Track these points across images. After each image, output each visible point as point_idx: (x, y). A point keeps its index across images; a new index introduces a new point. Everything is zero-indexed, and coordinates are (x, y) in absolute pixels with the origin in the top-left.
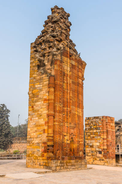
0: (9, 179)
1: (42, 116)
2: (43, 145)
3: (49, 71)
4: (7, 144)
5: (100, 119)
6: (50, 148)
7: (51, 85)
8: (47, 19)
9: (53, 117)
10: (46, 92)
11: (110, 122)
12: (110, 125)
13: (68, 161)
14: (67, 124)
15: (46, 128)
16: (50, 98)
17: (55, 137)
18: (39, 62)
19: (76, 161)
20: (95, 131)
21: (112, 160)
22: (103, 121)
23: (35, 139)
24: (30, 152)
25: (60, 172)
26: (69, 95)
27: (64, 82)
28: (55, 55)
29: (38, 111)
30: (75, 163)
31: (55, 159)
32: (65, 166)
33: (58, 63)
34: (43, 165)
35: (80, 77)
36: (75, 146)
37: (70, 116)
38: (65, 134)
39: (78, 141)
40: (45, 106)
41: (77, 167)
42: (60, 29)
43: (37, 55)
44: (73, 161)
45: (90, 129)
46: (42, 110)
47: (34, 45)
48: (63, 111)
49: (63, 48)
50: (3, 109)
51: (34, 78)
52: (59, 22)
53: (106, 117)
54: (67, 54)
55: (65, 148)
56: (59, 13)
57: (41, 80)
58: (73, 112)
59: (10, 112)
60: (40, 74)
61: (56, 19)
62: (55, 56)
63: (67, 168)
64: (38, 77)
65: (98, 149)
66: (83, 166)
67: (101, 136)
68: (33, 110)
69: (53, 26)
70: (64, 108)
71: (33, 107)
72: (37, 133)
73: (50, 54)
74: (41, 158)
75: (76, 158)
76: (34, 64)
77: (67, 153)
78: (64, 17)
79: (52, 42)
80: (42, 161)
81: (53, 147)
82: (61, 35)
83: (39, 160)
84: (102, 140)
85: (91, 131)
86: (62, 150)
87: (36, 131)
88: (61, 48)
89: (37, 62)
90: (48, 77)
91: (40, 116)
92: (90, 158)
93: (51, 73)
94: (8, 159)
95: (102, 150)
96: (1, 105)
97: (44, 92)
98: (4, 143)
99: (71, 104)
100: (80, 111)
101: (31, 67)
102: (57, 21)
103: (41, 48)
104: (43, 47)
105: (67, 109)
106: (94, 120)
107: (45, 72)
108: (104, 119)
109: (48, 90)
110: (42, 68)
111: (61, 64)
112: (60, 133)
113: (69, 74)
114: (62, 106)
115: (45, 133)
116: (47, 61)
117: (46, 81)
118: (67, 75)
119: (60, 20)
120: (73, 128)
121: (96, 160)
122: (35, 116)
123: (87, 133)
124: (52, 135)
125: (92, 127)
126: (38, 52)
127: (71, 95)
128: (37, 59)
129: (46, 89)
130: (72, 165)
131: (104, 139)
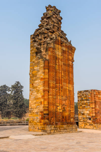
0: (12, 139)
1: (39, 92)
2: (40, 114)
3: (44, 56)
4: (22, 113)
5: (89, 92)
6: (46, 116)
7: (45, 67)
8: (43, 16)
9: (47, 92)
10: (42, 73)
11: (98, 94)
12: (97, 97)
13: (61, 126)
14: (59, 97)
15: (42, 100)
16: (45, 77)
17: (50, 107)
18: (36, 49)
19: (67, 126)
20: (85, 102)
21: (100, 125)
22: (91, 93)
23: (34, 109)
24: (31, 119)
25: (53, 134)
26: (61, 74)
27: (56, 64)
28: (49, 43)
29: (37, 87)
30: (67, 128)
31: (50, 124)
32: (58, 130)
33: (51, 50)
34: (41, 129)
35: (70, 60)
36: (67, 114)
37: (62, 91)
38: (58, 105)
39: (69, 110)
40: (42, 84)
41: (68, 130)
42: (52, 23)
43: (35, 44)
44: (65, 126)
45: (82, 100)
46: (39, 86)
47: (33, 36)
48: (56, 87)
49: (56, 38)
50: (18, 86)
51: (34, 62)
52: (52, 18)
53: (94, 90)
54: (59, 42)
55: (58, 116)
56: (52, 10)
57: (38, 63)
58: (64, 87)
59: (23, 87)
60: (38, 59)
61: (49, 15)
62: (49, 45)
63: (60, 132)
64: (36, 62)
65: (88, 116)
66: (73, 130)
67: (90, 106)
68: (33, 86)
69: (47, 21)
70: (56, 85)
71: (33, 84)
72: (36, 104)
73: (45, 43)
74: (39, 124)
75: (68, 123)
76: (33, 51)
77: (60, 120)
78: (56, 14)
79: (46, 34)
80: (40, 126)
81: (48, 115)
82: (53, 28)
83: (38, 126)
84: (91, 109)
85: (83, 102)
86: (56, 117)
87: (35, 103)
88: (54, 38)
89: (35, 50)
90: (43, 61)
91: (38, 91)
92: (82, 124)
93: (46, 57)
94: (19, 125)
95: (91, 117)
96: (16, 82)
97: (40, 73)
98: (19, 113)
99: (62, 81)
100: (71, 87)
101: (31, 54)
102: (50, 17)
103: (38, 39)
104: (40, 37)
105: (59, 85)
106: (85, 93)
107: (42, 57)
108: (92, 92)
109: (43, 71)
110: (39, 54)
111: (53, 51)
112: (54, 104)
113: (60, 58)
114: (55, 83)
115: (42, 104)
116: (43, 49)
117: (42, 64)
118: (59, 58)
119: (53, 16)
120: (65, 100)
121: (87, 125)
122: (34, 91)
123: (79, 103)
124: (47, 106)
125: (83, 99)
126: (36, 42)
127: (63, 74)
128: (35, 48)
129: (42, 70)
130: (64, 129)
131: (92, 108)
